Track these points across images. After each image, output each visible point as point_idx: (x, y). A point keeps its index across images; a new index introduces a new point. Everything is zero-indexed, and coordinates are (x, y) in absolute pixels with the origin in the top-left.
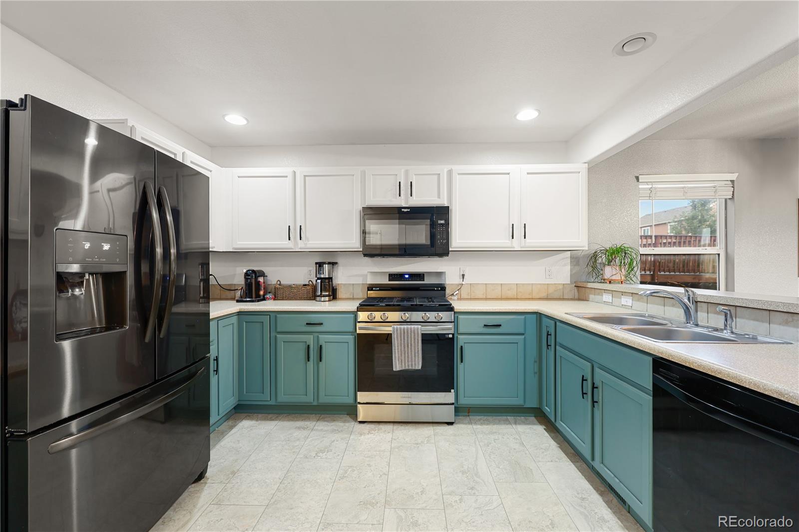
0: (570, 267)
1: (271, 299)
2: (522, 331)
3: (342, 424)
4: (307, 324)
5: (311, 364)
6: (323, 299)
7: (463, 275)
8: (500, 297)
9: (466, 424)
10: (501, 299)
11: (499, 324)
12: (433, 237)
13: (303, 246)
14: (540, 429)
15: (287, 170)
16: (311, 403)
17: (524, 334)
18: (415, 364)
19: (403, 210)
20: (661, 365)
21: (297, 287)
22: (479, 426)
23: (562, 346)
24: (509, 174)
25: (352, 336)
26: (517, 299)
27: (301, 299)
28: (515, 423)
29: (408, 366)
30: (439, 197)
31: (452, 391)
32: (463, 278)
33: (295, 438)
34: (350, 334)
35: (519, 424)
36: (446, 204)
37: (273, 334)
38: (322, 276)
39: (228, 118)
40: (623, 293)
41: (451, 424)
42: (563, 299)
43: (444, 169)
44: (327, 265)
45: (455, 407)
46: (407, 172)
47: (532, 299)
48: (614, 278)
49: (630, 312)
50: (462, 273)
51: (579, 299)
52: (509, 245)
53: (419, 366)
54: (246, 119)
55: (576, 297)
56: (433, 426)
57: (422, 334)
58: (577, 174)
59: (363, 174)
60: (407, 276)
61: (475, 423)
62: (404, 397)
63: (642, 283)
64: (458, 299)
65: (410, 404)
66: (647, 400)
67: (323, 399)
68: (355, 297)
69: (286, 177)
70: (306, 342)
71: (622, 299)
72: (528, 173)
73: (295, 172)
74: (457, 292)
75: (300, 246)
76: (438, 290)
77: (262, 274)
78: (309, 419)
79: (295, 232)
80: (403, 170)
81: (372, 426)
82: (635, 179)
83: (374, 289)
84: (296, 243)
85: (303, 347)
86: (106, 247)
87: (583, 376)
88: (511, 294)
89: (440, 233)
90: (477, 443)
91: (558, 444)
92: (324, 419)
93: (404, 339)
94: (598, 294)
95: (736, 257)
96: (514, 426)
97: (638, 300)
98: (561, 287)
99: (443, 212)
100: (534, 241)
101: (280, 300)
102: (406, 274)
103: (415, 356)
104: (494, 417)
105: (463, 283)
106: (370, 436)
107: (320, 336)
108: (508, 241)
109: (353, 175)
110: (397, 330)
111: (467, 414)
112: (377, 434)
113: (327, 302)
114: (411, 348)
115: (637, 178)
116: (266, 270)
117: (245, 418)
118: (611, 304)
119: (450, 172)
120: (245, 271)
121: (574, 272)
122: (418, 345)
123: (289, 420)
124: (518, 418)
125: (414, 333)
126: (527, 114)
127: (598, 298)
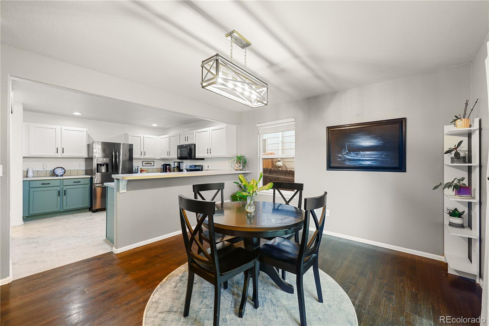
7: (208, 166)
19: (184, 146)
30: (193, 141)
54: (157, 125)
59: (180, 135)
60: (193, 166)
79: (169, 153)
80: (187, 132)
86: (105, 160)
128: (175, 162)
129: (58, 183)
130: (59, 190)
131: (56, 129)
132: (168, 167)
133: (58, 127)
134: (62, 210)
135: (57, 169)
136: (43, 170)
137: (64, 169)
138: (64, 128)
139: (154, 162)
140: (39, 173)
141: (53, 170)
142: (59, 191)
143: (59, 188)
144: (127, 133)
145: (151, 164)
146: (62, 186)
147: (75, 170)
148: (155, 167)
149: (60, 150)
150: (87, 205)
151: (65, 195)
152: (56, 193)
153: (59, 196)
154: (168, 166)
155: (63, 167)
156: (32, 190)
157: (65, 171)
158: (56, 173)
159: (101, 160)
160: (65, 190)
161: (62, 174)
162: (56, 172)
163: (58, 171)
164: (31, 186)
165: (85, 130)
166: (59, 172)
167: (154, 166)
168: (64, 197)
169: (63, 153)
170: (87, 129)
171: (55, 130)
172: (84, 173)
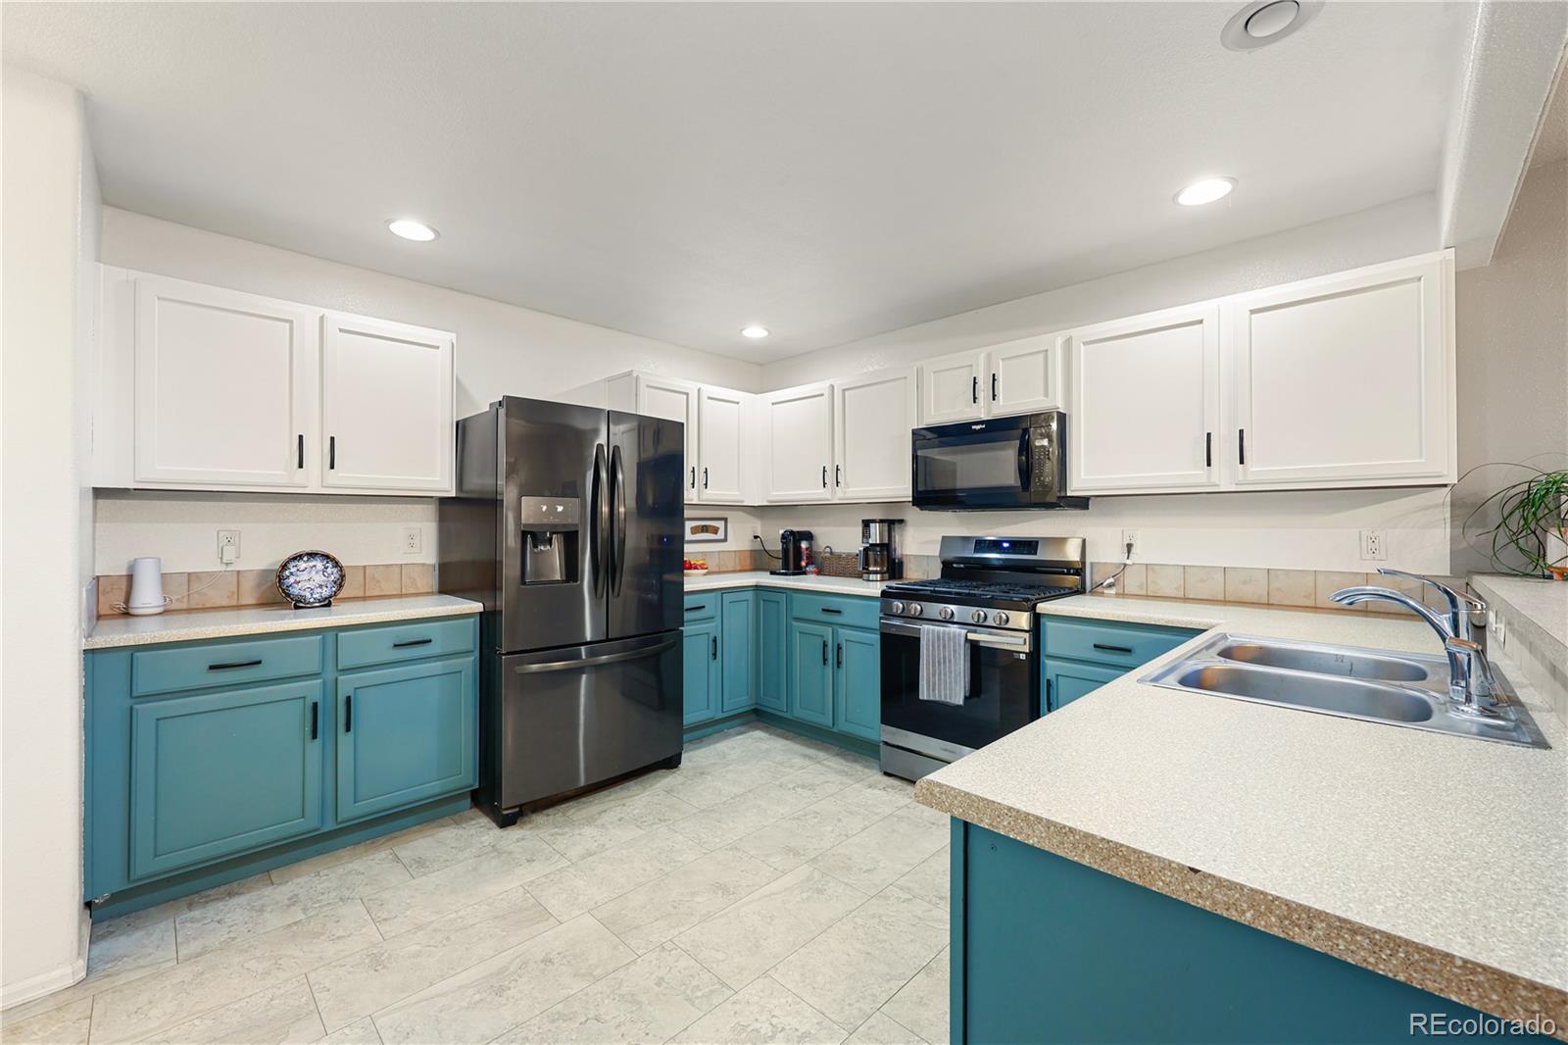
0: (1448, 530)
1: (812, 573)
4: (823, 610)
5: (828, 670)
7: (1129, 546)
8: (1221, 597)
10: (1225, 602)
11: (1128, 647)
12: (1024, 471)
13: (842, 496)
15: (822, 385)
16: (826, 727)
18: (953, 695)
19: (973, 427)
21: (847, 557)
24: (1201, 322)
27: (850, 576)
29: (945, 696)
30: (1046, 394)
32: (1129, 552)
36: (1060, 405)
37: (790, 621)
38: (870, 541)
39: (746, 333)
43: (1056, 340)
44: (877, 524)
46: (989, 358)
47: (1316, 607)
50: (1128, 542)
53: (957, 699)
54: (767, 330)
59: (920, 373)
60: (1006, 545)
64: (1118, 595)
67: (843, 726)
69: (822, 395)
70: (823, 637)
72: (1254, 312)
73: (832, 386)
74: (1111, 580)
75: (837, 496)
76: (1068, 574)
77: (808, 536)
79: (833, 475)
80: (982, 356)
81: (897, 783)
84: (834, 493)
85: (819, 644)
86: (560, 509)
89: (1039, 463)
93: (938, 649)
100: (1269, 470)
102: (1004, 542)
103: (955, 681)
105: (1128, 562)
107: (838, 630)
108: (1196, 472)
109: (907, 378)
110: (933, 634)
112: (892, 793)
113: (878, 583)
114: (949, 667)
116: (814, 530)
117: (761, 729)
119: (1068, 342)
120: (781, 532)
121: (1460, 545)
122: (959, 664)
123: (804, 745)
125: (955, 643)
126: (1205, 191)
128: (874, 521)
129: (308, 657)
130: (317, 697)
131: (291, 322)
132: (804, 545)
133: (306, 315)
134: (330, 826)
135: (302, 565)
136: (223, 568)
137: (336, 564)
138: (337, 318)
139: (726, 520)
140: (196, 587)
141: (277, 567)
142: (315, 705)
143: (312, 689)
144: (630, 374)
145: (715, 530)
146: (330, 675)
147: (387, 566)
148: (731, 545)
149: (315, 453)
150: (467, 775)
151: (348, 729)
152: (294, 719)
153: (314, 736)
154: (807, 540)
155: (332, 554)
156: (146, 711)
157: (343, 577)
158: (295, 591)
159: (544, 508)
160: (348, 699)
161: (326, 592)
162: (292, 580)
163: (304, 576)
164: (141, 688)
165: (444, 338)
166: (310, 580)
167: (725, 540)
168: (345, 740)
169: (332, 467)
170: (453, 336)
171: (287, 325)
172: (431, 581)
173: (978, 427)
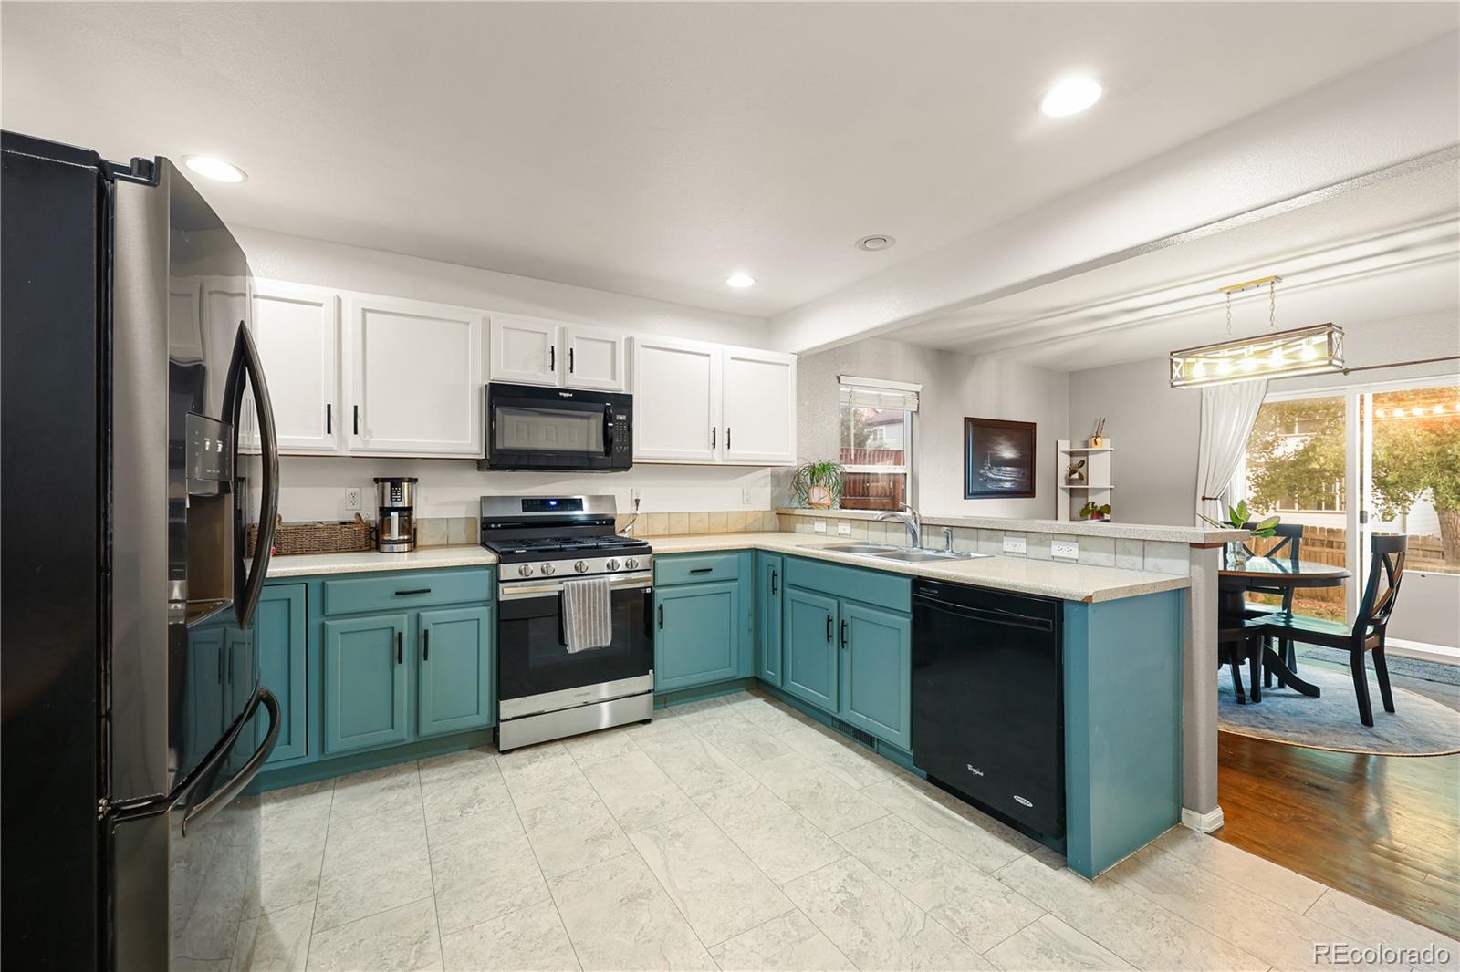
0: (770, 488)
2: (735, 575)
3: (472, 763)
4: (397, 593)
5: (404, 671)
6: (397, 547)
7: (637, 501)
9: (667, 717)
10: (689, 535)
11: (709, 568)
12: (608, 440)
13: (360, 445)
14: (759, 703)
15: (326, 294)
16: (404, 740)
17: (736, 579)
18: (601, 639)
19: (561, 394)
20: (919, 583)
21: (331, 527)
22: (686, 716)
23: (792, 586)
24: (709, 355)
25: (485, 608)
26: (709, 534)
27: (338, 551)
28: (729, 703)
29: (590, 643)
30: (614, 378)
31: (651, 672)
32: (637, 505)
33: (395, 804)
34: (481, 604)
35: (734, 702)
36: (624, 389)
37: (315, 621)
38: (400, 504)
40: (840, 520)
41: (647, 721)
42: (763, 532)
43: (620, 333)
44: (406, 484)
45: (654, 697)
46: (563, 332)
47: (728, 533)
48: (821, 502)
49: (848, 541)
50: (635, 498)
51: (781, 531)
52: (710, 457)
53: (607, 641)
54: (242, 172)
55: (778, 529)
56: (624, 731)
57: (612, 591)
58: (786, 367)
59: (487, 323)
60: (553, 503)
61: (680, 714)
62: (580, 695)
63: (842, 507)
65: (586, 704)
66: (905, 623)
67: (428, 728)
68: (450, 543)
69: (321, 305)
70: (393, 628)
71: (840, 527)
72: (732, 358)
73: (339, 299)
74: (630, 527)
75: (352, 445)
76: (602, 524)
78: (398, 772)
79: (340, 417)
80: (556, 328)
81: (529, 753)
82: (836, 379)
83: (493, 526)
84: (343, 440)
85: (384, 639)
87: (828, 616)
88: (702, 526)
89: (619, 434)
90: (696, 735)
91: (787, 712)
92: (428, 765)
93: (584, 601)
94: (808, 523)
95: (920, 477)
96: (729, 706)
97: (858, 527)
98: (760, 515)
99: (624, 402)
100: (739, 454)
101: (286, 555)
102: (552, 500)
103: (600, 625)
104: (699, 702)
105: (638, 512)
106: (535, 766)
107: (421, 613)
108: (707, 451)
109: (468, 323)
110: (573, 588)
111: (664, 705)
112: (544, 760)
113: (406, 554)
114: (594, 616)
115: (839, 378)
118: (825, 534)
119: (630, 341)
121: (775, 494)
122: (605, 609)
123: (356, 784)
124: (728, 696)
125: (600, 591)
126: (740, 281)
127: (807, 527)
173: (565, 395)
